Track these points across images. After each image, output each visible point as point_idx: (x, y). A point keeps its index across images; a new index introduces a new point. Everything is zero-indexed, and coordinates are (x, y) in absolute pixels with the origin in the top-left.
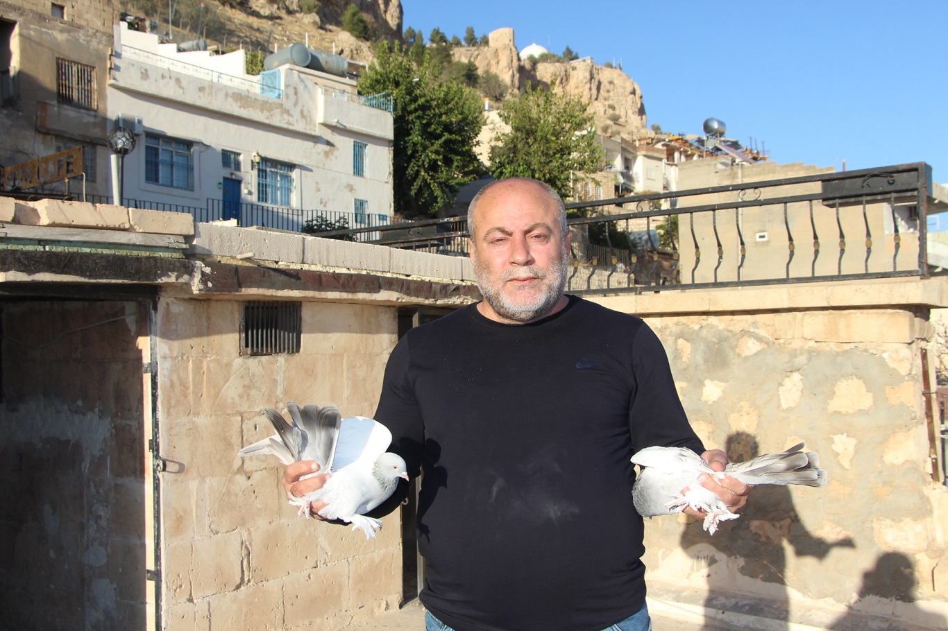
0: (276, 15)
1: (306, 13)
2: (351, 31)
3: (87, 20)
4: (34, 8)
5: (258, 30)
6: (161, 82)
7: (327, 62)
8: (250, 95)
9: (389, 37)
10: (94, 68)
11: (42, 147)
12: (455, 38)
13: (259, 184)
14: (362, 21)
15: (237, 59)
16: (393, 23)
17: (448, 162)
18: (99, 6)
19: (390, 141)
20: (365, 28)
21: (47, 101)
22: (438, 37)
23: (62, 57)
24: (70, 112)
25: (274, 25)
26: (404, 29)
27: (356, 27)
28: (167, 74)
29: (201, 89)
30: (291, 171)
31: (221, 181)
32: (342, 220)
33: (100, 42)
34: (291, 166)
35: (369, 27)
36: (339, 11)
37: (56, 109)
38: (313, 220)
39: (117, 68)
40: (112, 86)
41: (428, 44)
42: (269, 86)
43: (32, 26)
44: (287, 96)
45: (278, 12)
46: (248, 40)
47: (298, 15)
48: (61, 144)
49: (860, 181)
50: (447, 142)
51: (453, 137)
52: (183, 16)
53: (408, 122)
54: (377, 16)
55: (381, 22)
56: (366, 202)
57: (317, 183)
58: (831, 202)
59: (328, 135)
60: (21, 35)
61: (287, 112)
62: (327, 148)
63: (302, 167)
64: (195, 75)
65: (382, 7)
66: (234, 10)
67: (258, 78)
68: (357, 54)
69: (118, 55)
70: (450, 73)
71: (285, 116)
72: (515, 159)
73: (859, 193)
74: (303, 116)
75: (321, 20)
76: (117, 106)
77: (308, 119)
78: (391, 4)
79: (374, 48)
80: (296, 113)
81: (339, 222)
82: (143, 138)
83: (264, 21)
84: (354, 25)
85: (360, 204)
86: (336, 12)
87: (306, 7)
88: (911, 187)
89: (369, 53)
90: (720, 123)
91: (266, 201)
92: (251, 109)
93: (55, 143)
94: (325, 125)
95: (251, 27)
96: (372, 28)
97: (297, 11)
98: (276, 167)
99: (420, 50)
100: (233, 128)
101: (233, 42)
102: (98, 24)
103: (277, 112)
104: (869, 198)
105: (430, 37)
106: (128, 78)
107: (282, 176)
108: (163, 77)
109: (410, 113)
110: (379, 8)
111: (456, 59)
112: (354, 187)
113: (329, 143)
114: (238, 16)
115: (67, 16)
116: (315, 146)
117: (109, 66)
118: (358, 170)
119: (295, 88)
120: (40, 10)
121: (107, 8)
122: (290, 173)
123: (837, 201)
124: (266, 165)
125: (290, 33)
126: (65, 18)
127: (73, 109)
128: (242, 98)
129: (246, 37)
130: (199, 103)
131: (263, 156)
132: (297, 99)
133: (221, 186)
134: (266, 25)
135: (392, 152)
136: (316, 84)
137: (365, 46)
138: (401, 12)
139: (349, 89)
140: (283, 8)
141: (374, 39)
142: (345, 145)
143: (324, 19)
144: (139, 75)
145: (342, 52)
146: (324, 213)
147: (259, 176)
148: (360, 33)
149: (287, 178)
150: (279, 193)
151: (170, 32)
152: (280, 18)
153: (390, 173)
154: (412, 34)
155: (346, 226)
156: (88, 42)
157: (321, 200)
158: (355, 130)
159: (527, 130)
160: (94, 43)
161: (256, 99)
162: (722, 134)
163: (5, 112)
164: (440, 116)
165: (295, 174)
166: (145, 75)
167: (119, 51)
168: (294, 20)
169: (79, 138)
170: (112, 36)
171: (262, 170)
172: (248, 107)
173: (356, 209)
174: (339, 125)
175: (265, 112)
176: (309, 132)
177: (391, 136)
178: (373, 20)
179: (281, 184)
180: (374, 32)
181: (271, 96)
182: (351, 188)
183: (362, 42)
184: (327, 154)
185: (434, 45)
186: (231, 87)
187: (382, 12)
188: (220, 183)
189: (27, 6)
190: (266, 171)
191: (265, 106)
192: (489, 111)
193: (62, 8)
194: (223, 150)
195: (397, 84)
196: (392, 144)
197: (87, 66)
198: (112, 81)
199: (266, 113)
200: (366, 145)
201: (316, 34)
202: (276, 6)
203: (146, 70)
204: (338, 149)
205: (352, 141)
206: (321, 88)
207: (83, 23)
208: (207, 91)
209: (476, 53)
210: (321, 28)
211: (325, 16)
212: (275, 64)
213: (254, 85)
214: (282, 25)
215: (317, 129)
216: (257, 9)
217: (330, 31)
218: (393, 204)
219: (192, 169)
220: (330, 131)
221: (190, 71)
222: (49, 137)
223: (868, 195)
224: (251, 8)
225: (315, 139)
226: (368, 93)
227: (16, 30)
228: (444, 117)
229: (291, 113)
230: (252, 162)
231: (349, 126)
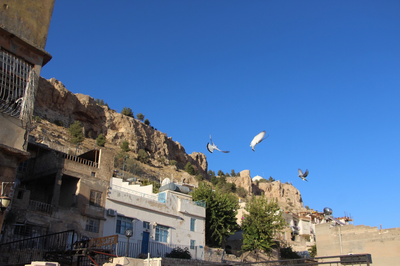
1: (171, 165)
2: (188, 172)
3: (102, 177)
4: (86, 174)
5: (154, 172)
6: (124, 197)
7: (182, 189)
8: (154, 202)
9: (202, 174)
10: (102, 193)
11: (82, 220)
12: (227, 174)
13: (156, 234)
14: (192, 168)
15: (150, 187)
16: (204, 168)
17: (226, 227)
18: (106, 172)
19: (204, 218)
20: (194, 170)
21: (86, 204)
22: (221, 173)
23: (93, 189)
24: (93, 208)
25: (160, 170)
26: (208, 171)
27: (190, 170)
28: (126, 195)
29: (138, 200)
30: (168, 229)
31: (142, 233)
32: (186, 249)
33: (105, 184)
34: (168, 227)
35: (195, 170)
36: (184, 164)
37: (88, 207)
38: (175, 248)
39: (110, 193)
40: (108, 199)
41: (217, 176)
42: (161, 198)
43: (85, 180)
44: (168, 202)
45: (161, 165)
46: (150, 175)
47: (169, 166)
48: (88, 219)
49: (350, 258)
50: (225, 219)
51: (228, 216)
52: (128, 167)
53: (211, 211)
54: (198, 165)
55: (199, 168)
56: (195, 241)
57: (177, 234)
58: (343, 264)
59: (182, 216)
60: (81, 182)
61: (167, 207)
62: (181, 221)
63: (172, 228)
64: (136, 195)
65: (200, 163)
66: (145, 165)
67: (157, 194)
68: (190, 180)
69: (111, 188)
70: (226, 187)
71: (167, 209)
72: (251, 224)
73: (350, 262)
74: (173, 209)
75: (177, 168)
76: (109, 205)
77: (175, 210)
78: (203, 161)
79: (197, 178)
80: (170, 208)
81: (185, 249)
82: (116, 217)
83: (156, 168)
84: (189, 170)
85: (193, 242)
86: (183, 165)
87: (172, 163)
88: (364, 261)
89: (195, 180)
90: (330, 209)
91: (158, 240)
92: (154, 207)
93: (86, 219)
94: (181, 212)
95: (151, 171)
96: (196, 170)
97: (168, 165)
98: (162, 228)
99: (214, 179)
100: (148, 213)
101: (145, 176)
102: (105, 178)
103: (164, 207)
104: (354, 263)
105: (218, 173)
106: (113, 196)
107: (164, 231)
108: (125, 195)
109: (212, 207)
111: (227, 182)
112: (190, 235)
113: (182, 219)
114: (147, 167)
115: (96, 175)
116: (177, 220)
117: (107, 192)
118: (192, 228)
119: (170, 199)
120: (88, 174)
121: (109, 173)
122: (167, 230)
123: (345, 264)
124: (159, 227)
125: (166, 173)
126: (95, 177)
127: (94, 207)
128: (152, 203)
130: (137, 204)
131: (158, 223)
132: (171, 203)
133: (142, 235)
134: (157, 170)
135: (205, 222)
136: (178, 197)
137: (193, 177)
138: (207, 165)
139: (189, 199)
140: (163, 164)
141: (196, 174)
142: (188, 219)
143: (178, 167)
144: (117, 195)
145: (184, 180)
146: (180, 246)
147: (156, 231)
148: (192, 172)
149: (167, 232)
150: (163, 237)
151: (123, 173)
152: (162, 167)
153: (204, 230)
154: (211, 172)
155: (188, 250)
156: (101, 184)
157: (178, 240)
158: (191, 214)
159: (255, 214)
160: (103, 184)
161: (156, 203)
162: (331, 213)
163: (72, 208)
164: (223, 208)
165: (169, 230)
166: (119, 195)
167: (111, 187)
168: (167, 168)
169: (95, 217)
170: (109, 182)
171: (157, 229)
172: (153, 206)
173: (191, 243)
174: (186, 212)
175: (159, 207)
176: (175, 215)
177: (204, 216)
178: (196, 168)
179: (164, 234)
180: (197, 172)
181: (162, 202)
182: (189, 235)
183: (192, 176)
184: (181, 223)
185: (219, 177)
186: (148, 199)
187: (200, 164)
188: (142, 234)
189: (84, 173)
190: (159, 229)
191: (159, 205)
192: (241, 202)
193: (95, 173)
194: (144, 221)
195: (207, 197)
196: (205, 219)
197: (100, 192)
198: (108, 197)
200: (195, 220)
201: (175, 173)
203: (119, 193)
204: (185, 221)
205: (190, 218)
206: (180, 199)
207: (101, 178)
208: (140, 200)
209: (235, 179)
210: (177, 171)
211: (179, 166)
212: (163, 190)
213: (155, 197)
214: (163, 170)
215: (178, 214)
216: (154, 164)
217: (180, 172)
218: (205, 242)
219: (133, 228)
220: (182, 214)
221: (134, 193)
222: (85, 217)
223: (353, 262)
224: (152, 164)
225: (177, 217)
226: (196, 200)
227: (80, 181)
228: (224, 209)
229: (169, 208)
230: (154, 226)
231: (189, 212)
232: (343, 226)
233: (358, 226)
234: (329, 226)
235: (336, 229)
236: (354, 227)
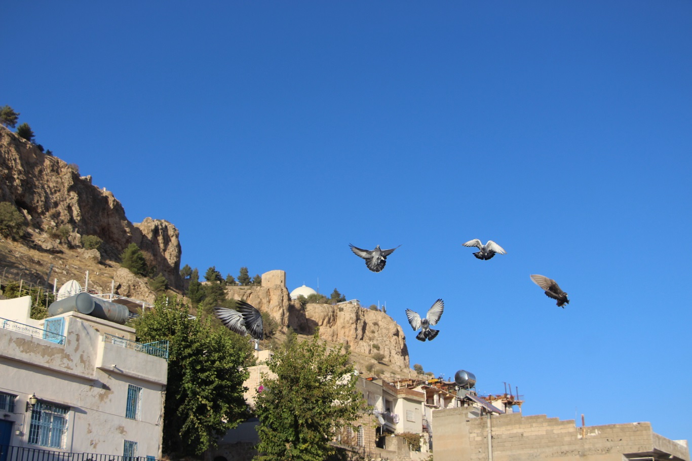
0: (57, 249)
1: (87, 249)
2: (130, 268)
5: (39, 263)
7: (109, 310)
8: (33, 341)
9: (166, 274)
12: (229, 277)
13: (31, 425)
14: (141, 259)
15: (24, 303)
16: (171, 260)
17: (217, 408)
19: (163, 386)
20: (144, 264)
22: (214, 275)
25: (54, 258)
26: (182, 267)
27: (134, 264)
30: (65, 413)
34: (66, 408)
35: (148, 264)
36: (120, 248)
41: (204, 283)
42: (52, 331)
44: (69, 342)
45: (60, 246)
46: (27, 272)
47: (79, 250)
50: (217, 389)
51: (224, 382)
53: (182, 367)
54: (156, 253)
55: (159, 259)
56: (136, 443)
57: (89, 424)
59: (105, 379)
61: (68, 357)
62: (103, 391)
63: (76, 410)
65: (162, 246)
66: (16, 243)
67: (43, 321)
68: (134, 289)
71: (65, 360)
72: (280, 405)
74: (82, 360)
75: (102, 256)
77: (87, 363)
78: (170, 243)
79: (151, 284)
80: (76, 358)
83: (46, 254)
84: (133, 262)
85: (129, 446)
86: (117, 248)
87: (88, 243)
89: (146, 289)
90: (470, 375)
91: (36, 442)
92: (32, 354)
94: (102, 369)
95: (31, 260)
96: (151, 265)
97: (79, 247)
98: (50, 409)
99: (196, 287)
100: (12, 370)
101: (12, 273)
103: (58, 356)
105: (205, 275)
107: (55, 417)
110: (159, 247)
111: (228, 297)
112: (125, 429)
113: (104, 387)
114: (20, 250)
116: (91, 389)
118: (131, 411)
119: (78, 335)
122: (64, 415)
124: (41, 407)
125: (70, 267)
128: (25, 343)
129: (26, 269)
131: (39, 398)
132: (78, 345)
134: (47, 258)
135: (164, 396)
136: (97, 330)
137: (142, 282)
138: (180, 252)
139: (128, 336)
140: (65, 243)
141: (151, 275)
142: (120, 388)
143: (104, 254)
145: (119, 286)
146: (94, 456)
147: (32, 417)
148: (139, 270)
149: (62, 421)
150: (50, 434)
152: (61, 252)
153: (161, 416)
154: (189, 271)
157: (92, 441)
158: (131, 375)
159: (292, 379)
161: (38, 344)
162: (472, 385)
164: (213, 362)
165: (68, 416)
168: (75, 254)
171: (37, 412)
172: (29, 352)
173: (125, 450)
174: (116, 370)
175: (46, 356)
176: (87, 376)
177: (164, 380)
178: (152, 258)
179: (53, 425)
180: (152, 269)
181: (53, 342)
182: (122, 430)
183: (139, 278)
184: (102, 397)
185: (209, 283)
186: (16, 333)
190: (40, 412)
191: (47, 350)
192: (259, 350)
196: (164, 388)
199: (47, 358)
200: (140, 389)
201: (96, 269)
202: (58, 241)
204: (113, 392)
205: (127, 384)
206: (103, 335)
209: (249, 291)
210: (101, 263)
211: (106, 252)
212: (60, 310)
213: (38, 329)
214: (63, 259)
215: (95, 373)
216: (40, 243)
217: (110, 266)
218: (161, 446)
220: (107, 375)
224: (33, 242)
225: (92, 382)
226: (145, 340)
229: (72, 357)
230: (28, 403)
231: (126, 371)
232: (497, 417)
233: (531, 418)
234: (466, 414)
235: (480, 424)
236: (523, 419)
